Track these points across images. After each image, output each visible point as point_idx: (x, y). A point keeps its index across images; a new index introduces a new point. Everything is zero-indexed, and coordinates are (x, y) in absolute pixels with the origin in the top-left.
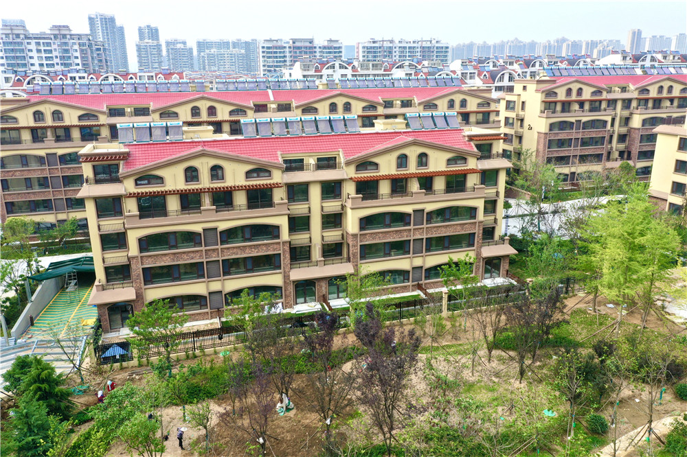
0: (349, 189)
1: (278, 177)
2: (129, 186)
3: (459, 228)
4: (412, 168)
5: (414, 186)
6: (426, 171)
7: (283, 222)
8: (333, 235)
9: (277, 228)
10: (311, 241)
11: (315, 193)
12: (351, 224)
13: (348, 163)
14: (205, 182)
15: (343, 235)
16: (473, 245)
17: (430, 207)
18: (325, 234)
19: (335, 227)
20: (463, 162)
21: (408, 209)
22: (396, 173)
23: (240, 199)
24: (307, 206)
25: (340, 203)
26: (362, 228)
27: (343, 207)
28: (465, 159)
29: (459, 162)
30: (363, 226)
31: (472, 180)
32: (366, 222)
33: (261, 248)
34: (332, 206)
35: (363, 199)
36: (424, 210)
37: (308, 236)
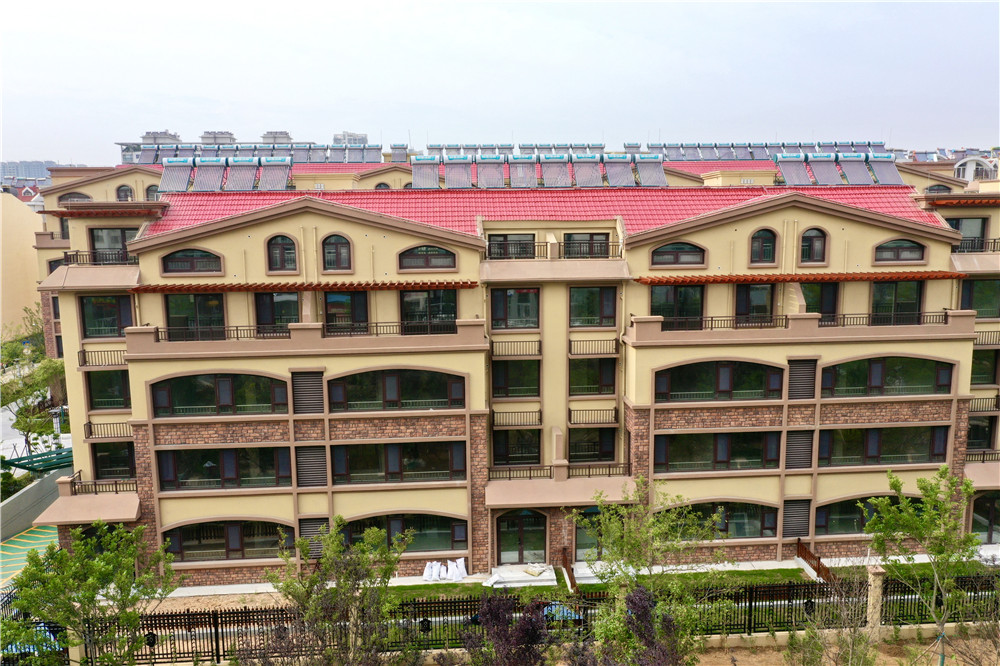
0: (635, 305)
1: (470, 268)
2: (151, 271)
3: (905, 411)
4: (788, 262)
5: (793, 303)
6: (821, 271)
7: (475, 371)
8: (594, 410)
9: (460, 380)
10: (541, 420)
11: (555, 308)
12: (636, 385)
13: (633, 245)
14: (310, 269)
15: (617, 411)
16: (942, 457)
17: (829, 356)
18: (574, 406)
19: (600, 391)
20: (916, 255)
21: (777, 357)
22: (749, 273)
23: (385, 311)
24: (536, 338)
25: (613, 336)
26: (659, 396)
27: (619, 345)
28: (921, 248)
29: (905, 254)
30: (664, 389)
31: (939, 299)
32: (670, 383)
33: (420, 424)
34: (594, 342)
35: (666, 326)
36: (816, 361)
37: (535, 407)
